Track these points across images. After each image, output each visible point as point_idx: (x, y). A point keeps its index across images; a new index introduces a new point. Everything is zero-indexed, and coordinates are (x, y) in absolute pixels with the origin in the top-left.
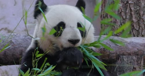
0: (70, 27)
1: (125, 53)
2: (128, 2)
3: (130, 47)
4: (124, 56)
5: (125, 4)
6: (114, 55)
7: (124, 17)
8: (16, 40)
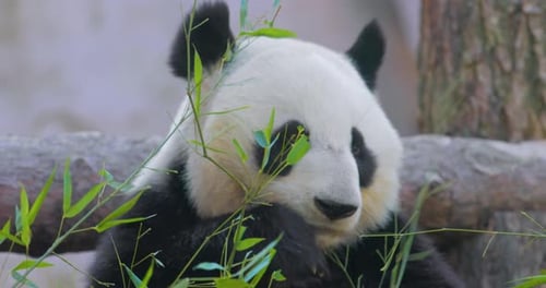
0: (330, 148)
1: (512, 203)
2: (519, 9)
3: (530, 179)
4: (509, 215)
5: (511, 16)
6: (471, 209)
7: (507, 66)
8: (99, 156)
